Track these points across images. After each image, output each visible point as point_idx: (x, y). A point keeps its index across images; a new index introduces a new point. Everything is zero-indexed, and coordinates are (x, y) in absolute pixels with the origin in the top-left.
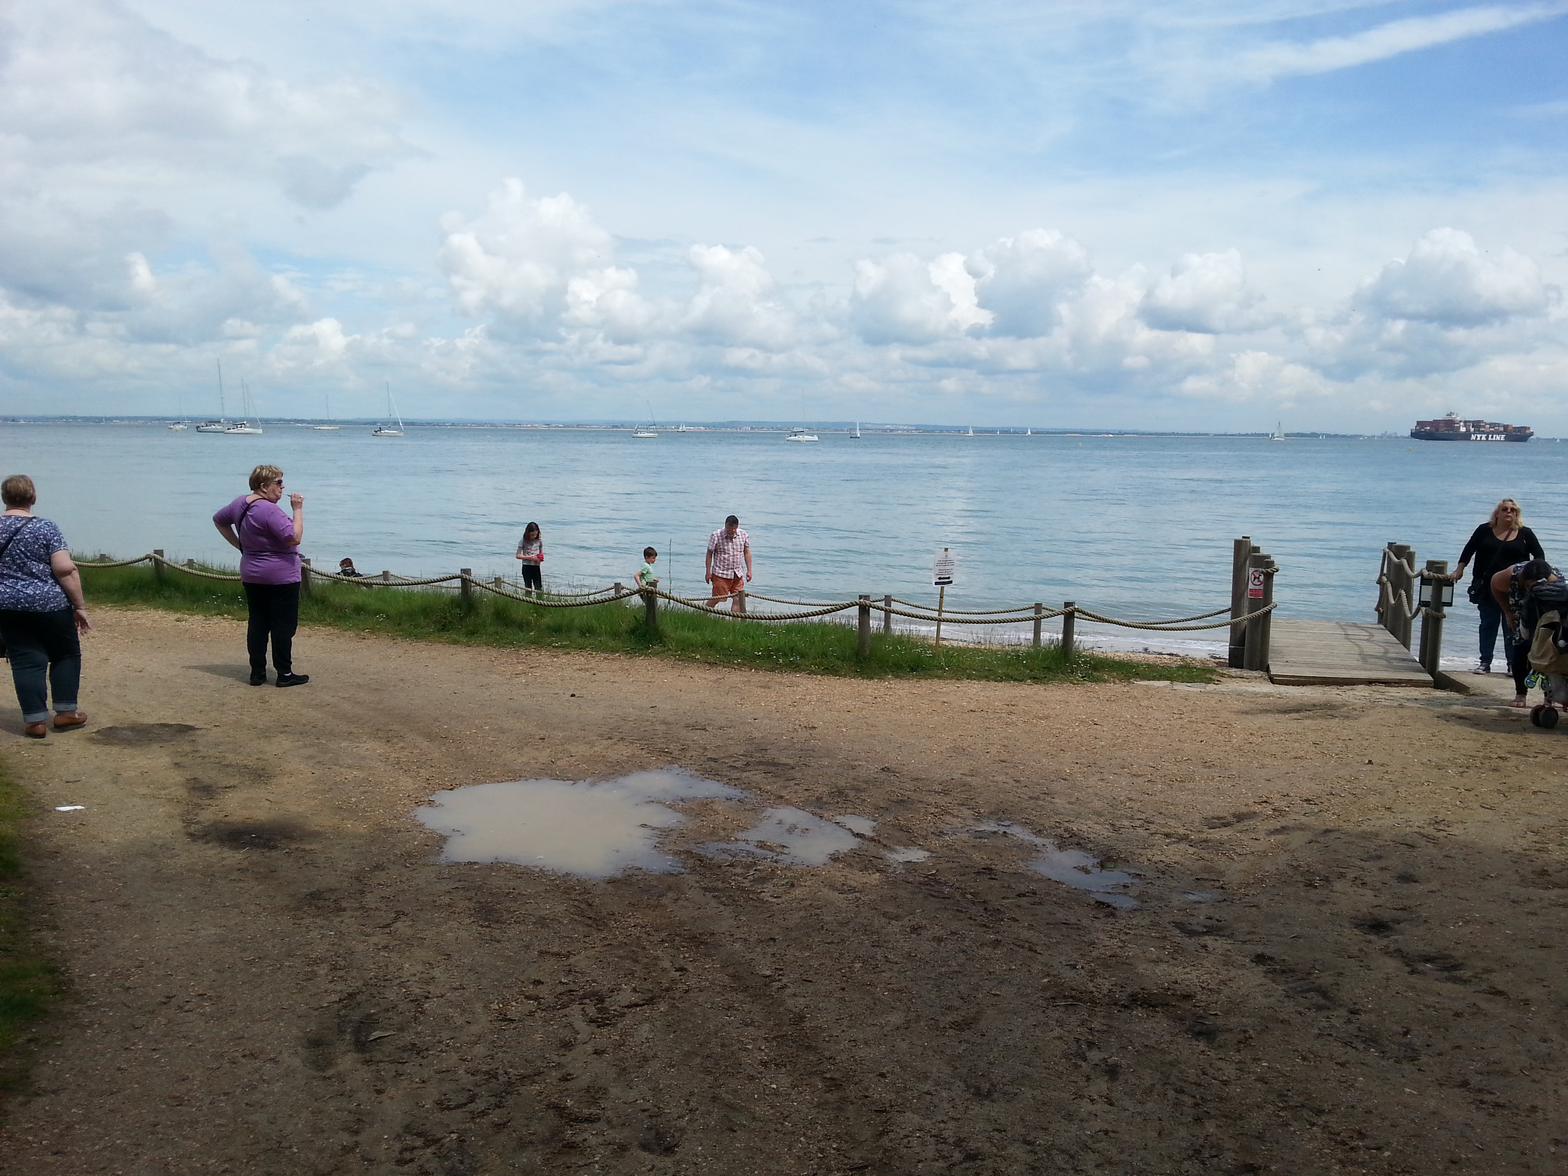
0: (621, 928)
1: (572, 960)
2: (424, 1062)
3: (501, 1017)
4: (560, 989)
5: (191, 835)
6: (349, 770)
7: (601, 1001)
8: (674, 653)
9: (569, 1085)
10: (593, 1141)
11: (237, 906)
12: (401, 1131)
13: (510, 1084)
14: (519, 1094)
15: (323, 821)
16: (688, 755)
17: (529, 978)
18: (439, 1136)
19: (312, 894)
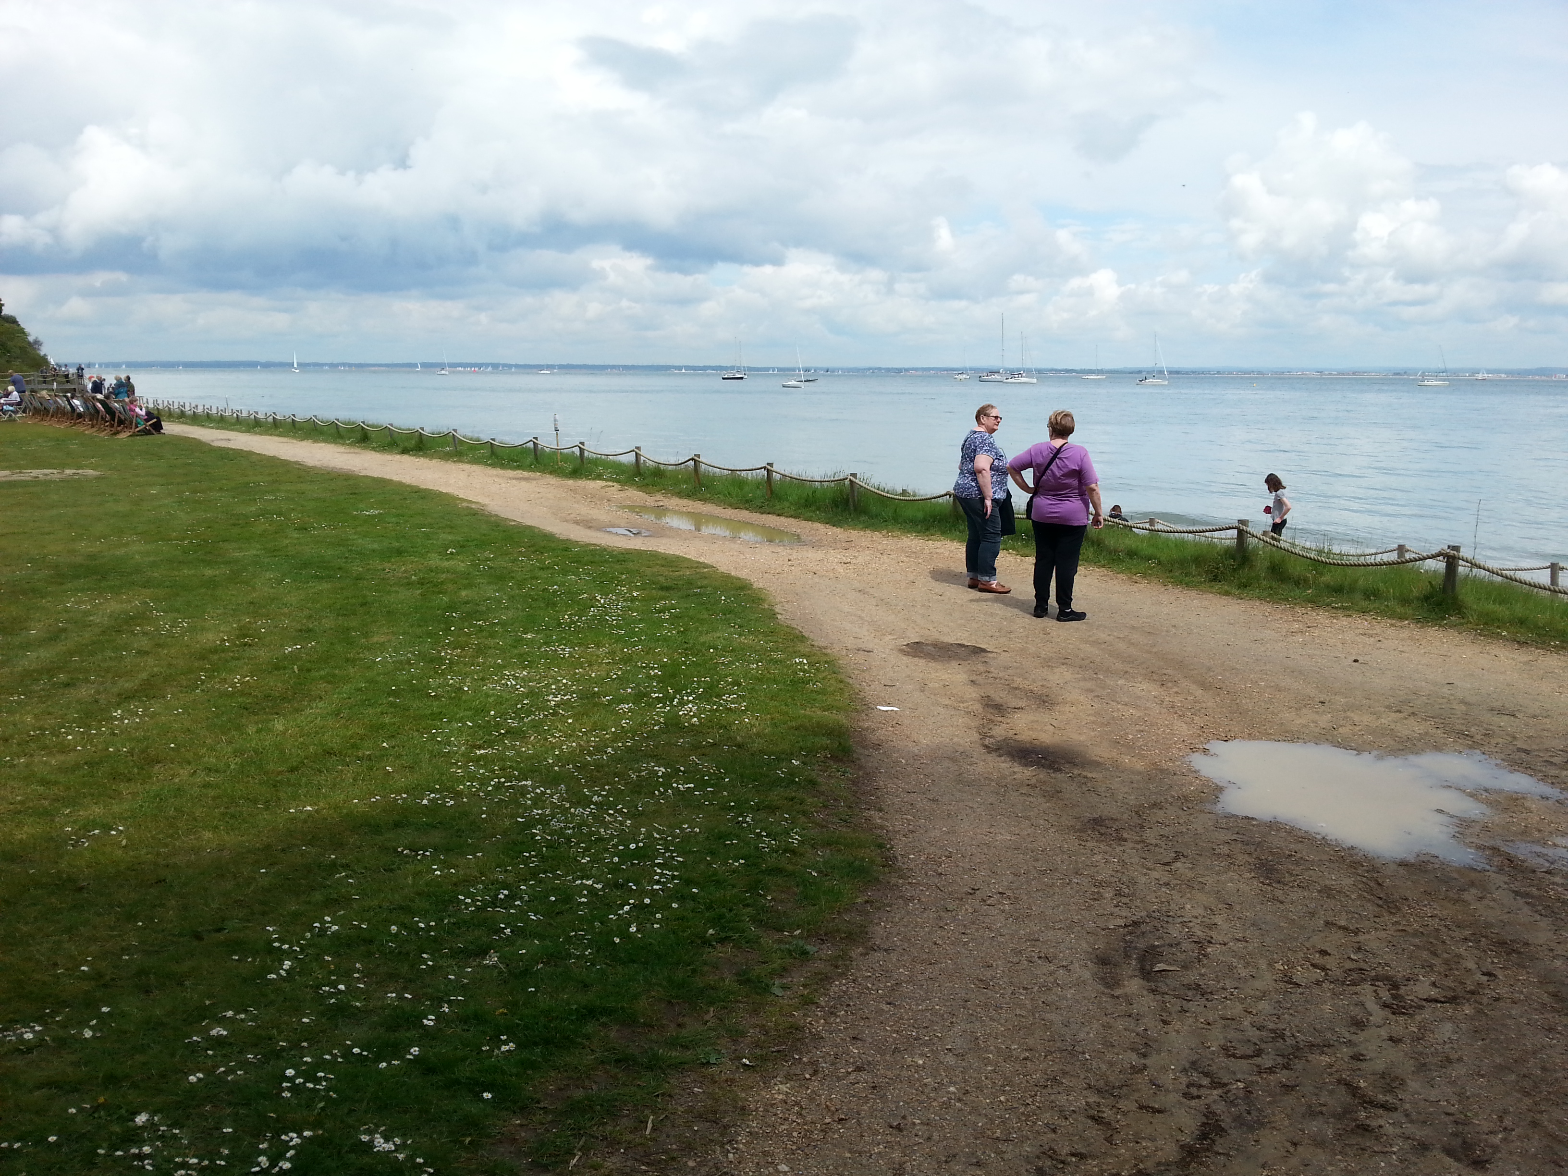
0: (1416, 915)
1: (1361, 938)
2: (1209, 1004)
3: (1286, 979)
4: (1349, 965)
5: (986, 747)
6: (1126, 708)
7: (1395, 986)
8: (1475, 627)
9: (1363, 1065)
10: (1389, 1129)
11: (1028, 818)
12: (1187, 1065)
13: (1298, 1049)
14: (1307, 1061)
15: (1101, 752)
16: (1493, 742)
17: (1314, 947)
18: (1225, 1080)
19: (1094, 820)
